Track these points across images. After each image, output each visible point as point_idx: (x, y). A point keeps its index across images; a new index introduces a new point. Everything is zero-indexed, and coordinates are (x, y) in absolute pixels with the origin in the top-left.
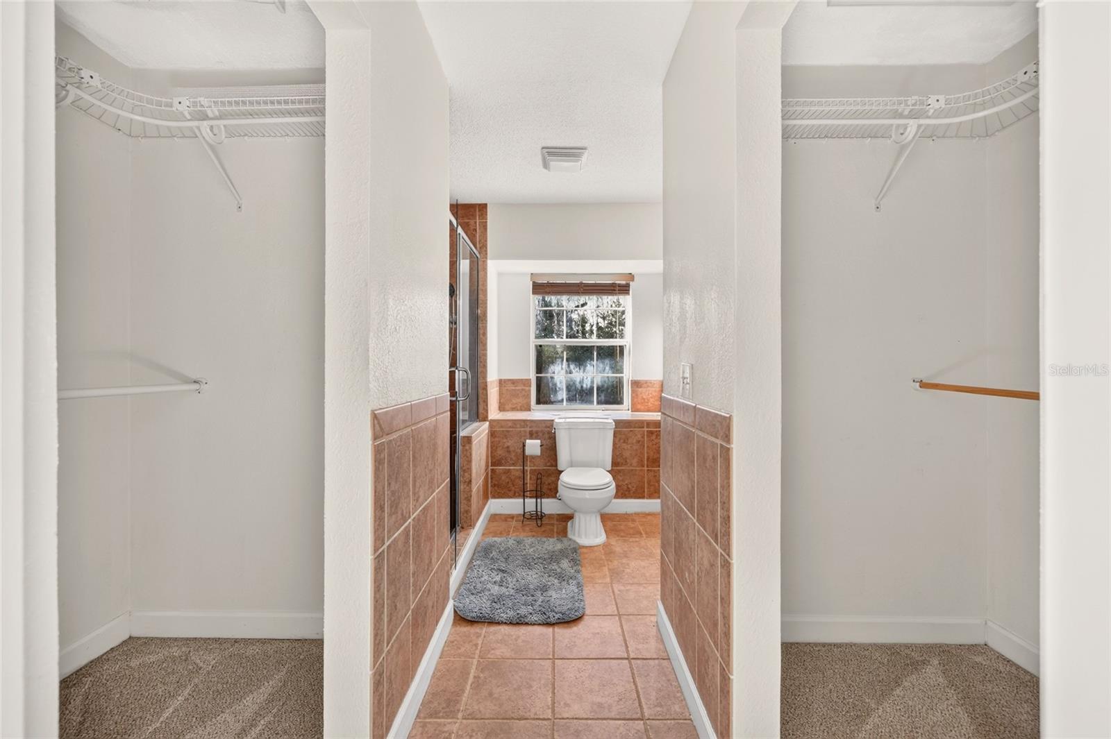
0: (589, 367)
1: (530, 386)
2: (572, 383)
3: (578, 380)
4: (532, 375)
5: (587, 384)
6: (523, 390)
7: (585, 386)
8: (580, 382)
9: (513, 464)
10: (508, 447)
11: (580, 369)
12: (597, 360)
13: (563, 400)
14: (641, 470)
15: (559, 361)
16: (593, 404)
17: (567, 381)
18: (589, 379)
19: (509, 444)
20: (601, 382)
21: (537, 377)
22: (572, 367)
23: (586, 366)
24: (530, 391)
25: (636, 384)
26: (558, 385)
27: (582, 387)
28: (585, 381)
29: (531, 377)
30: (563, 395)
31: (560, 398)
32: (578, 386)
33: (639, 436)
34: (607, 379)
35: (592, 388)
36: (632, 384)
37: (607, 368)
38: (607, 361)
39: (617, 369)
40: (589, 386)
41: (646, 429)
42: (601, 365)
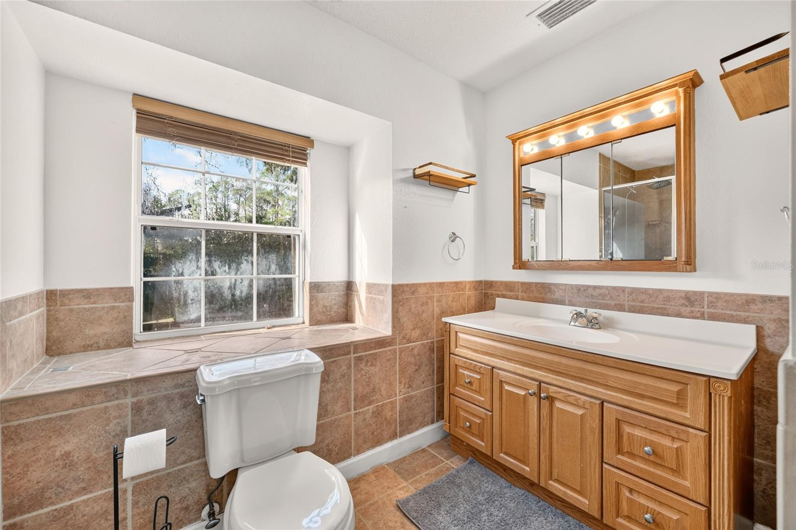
0: (245, 266)
1: (132, 301)
2: (215, 291)
3: (227, 284)
4: (135, 279)
5: (241, 291)
6: (113, 308)
7: (238, 293)
8: (230, 288)
9: (84, 489)
10: (67, 455)
11: (230, 268)
12: (258, 254)
13: (198, 320)
14: (347, 417)
15: (192, 256)
16: (252, 319)
17: (207, 287)
18: (246, 283)
19: (68, 448)
20: (264, 286)
21: (145, 283)
22: (216, 265)
23: (239, 264)
24: (130, 309)
25: (316, 288)
26: (191, 294)
27: (233, 295)
28: (238, 286)
29: (132, 284)
30: (199, 310)
31: (193, 316)
32: (227, 294)
33: (344, 368)
34: (271, 282)
35: (249, 298)
36: (310, 288)
37: (273, 267)
38: (273, 257)
39: (285, 266)
40: (244, 294)
41: (352, 356)
42: (264, 262)
